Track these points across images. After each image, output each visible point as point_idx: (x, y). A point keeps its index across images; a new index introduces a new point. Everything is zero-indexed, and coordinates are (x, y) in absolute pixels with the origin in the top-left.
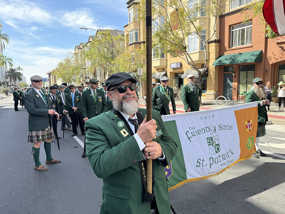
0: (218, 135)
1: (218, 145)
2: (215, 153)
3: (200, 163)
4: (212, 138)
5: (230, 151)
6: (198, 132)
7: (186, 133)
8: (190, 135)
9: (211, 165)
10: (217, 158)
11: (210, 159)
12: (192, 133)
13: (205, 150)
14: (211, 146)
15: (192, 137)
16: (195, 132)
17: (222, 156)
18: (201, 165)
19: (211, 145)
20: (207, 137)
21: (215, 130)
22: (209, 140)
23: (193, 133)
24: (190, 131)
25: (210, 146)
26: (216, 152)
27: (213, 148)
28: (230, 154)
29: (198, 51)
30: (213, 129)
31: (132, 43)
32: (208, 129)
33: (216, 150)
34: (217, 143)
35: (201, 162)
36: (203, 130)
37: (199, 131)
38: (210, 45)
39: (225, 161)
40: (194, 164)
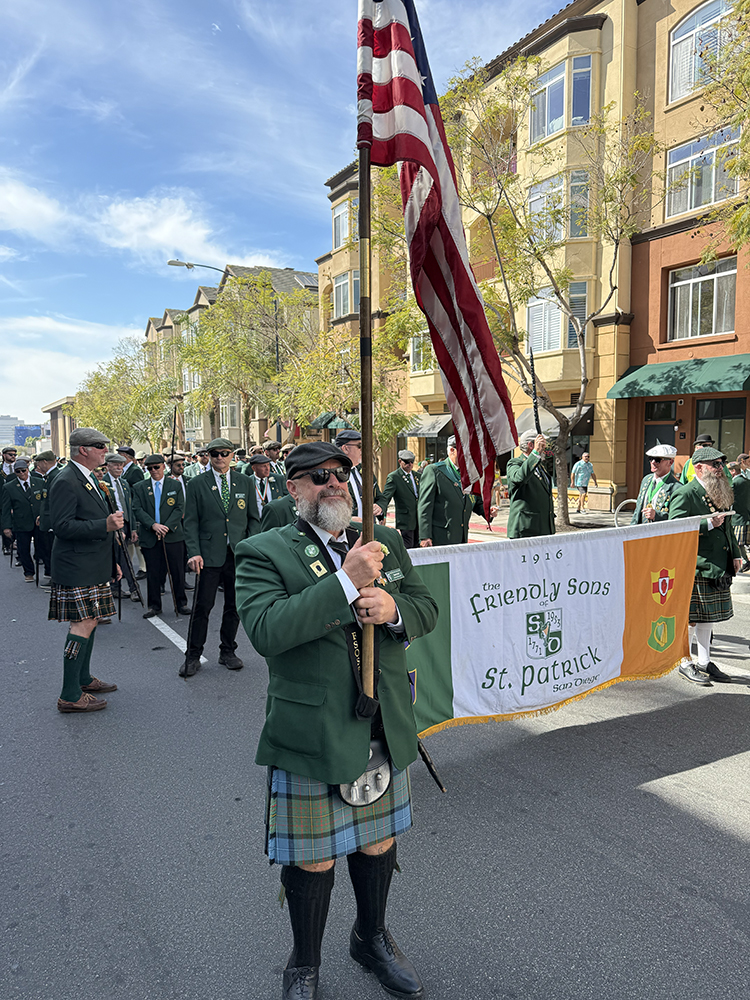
0: (561, 609)
1: (558, 634)
2: (544, 654)
4: (542, 615)
5: (589, 654)
6: (506, 597)
7: (472, 600)
8: (480, 604)
10: (548, 669)
11: (525, 669)
12: (487, 600)
13: (513, 645)
16: (497, 598)
17: (564, 664)
19: (536, 632)
20: (530, 612)
21: (556, 594)
22: (534, 619)
23: (490, 600)
24: (484, 594)
25: (533, 636)
26: (548, 653)
27: (540, 642)
28: (587, 660)
29: (560, 349)
30: (550, 590)
31: (343, 316)
32: (535, 591)
34: (554, 628)
36: (522, 592)
37: (509, 594)
38: (602, 330)
39: (569, 679)
40: (476, 681)
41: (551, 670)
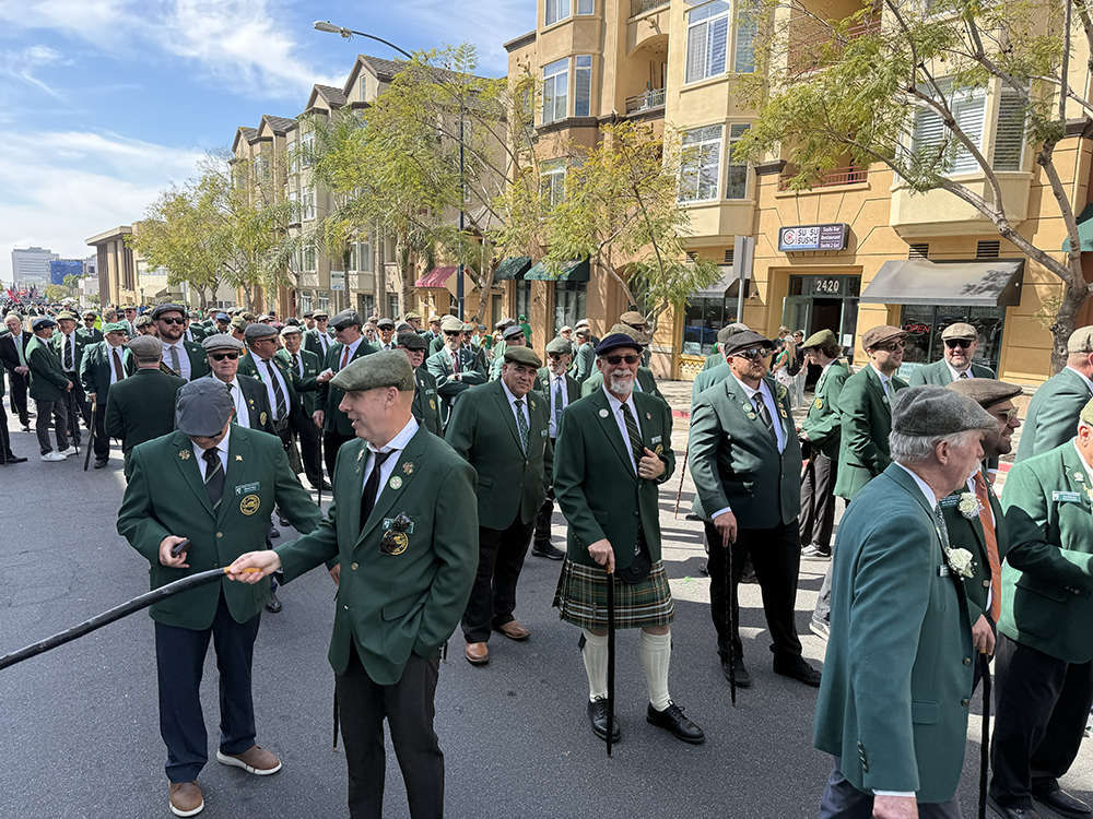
31: (556, 121)
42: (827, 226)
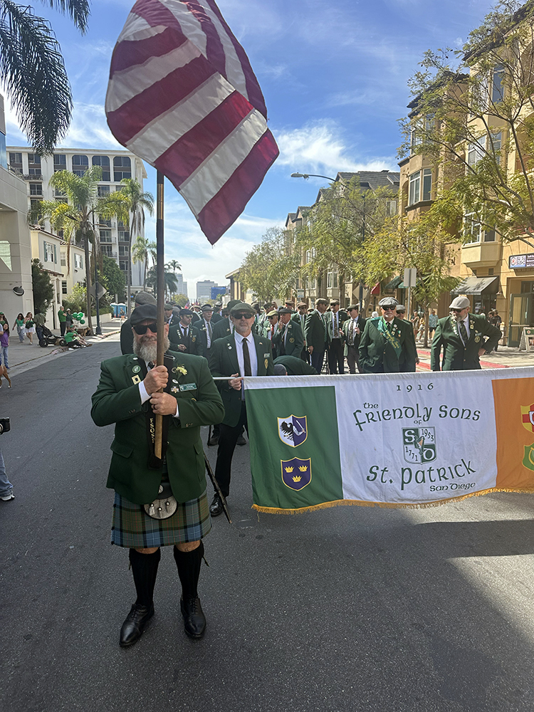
0: (434, 428)
2: (419, 461)
3: (375, 474)
4: (416, 430)
5: (463, 465)
6: (384, 416)
7: (355, 414)
8: (362, 417)
9: (403, 482)
10: (423, 472)
11: (403, 471)
12: (367, 415)
13: (392, 451)
14: (411, 447)
15: (367, 422)
16: (376, 415)
17: (439, 471)
18: (379, 478)
19: (412, 443)
20: (405, 427)
21: (428, 416)
22: (409, 433)
23: (370, 415)
24: (364, 411)
25: (408, 446)
26: (423, 460)
27: (417, 452)
28: (461, 470)
30: (422, 413)
31: (414, 203)
32: (410, 413)
33: (422, 457)
34: (428, 441)
35: (379, 473)
36: (398, 412)
37: (386, 413)
39: (444, 483)
40: (362, 474)
41: (427, 474)
42: (529, 255)
